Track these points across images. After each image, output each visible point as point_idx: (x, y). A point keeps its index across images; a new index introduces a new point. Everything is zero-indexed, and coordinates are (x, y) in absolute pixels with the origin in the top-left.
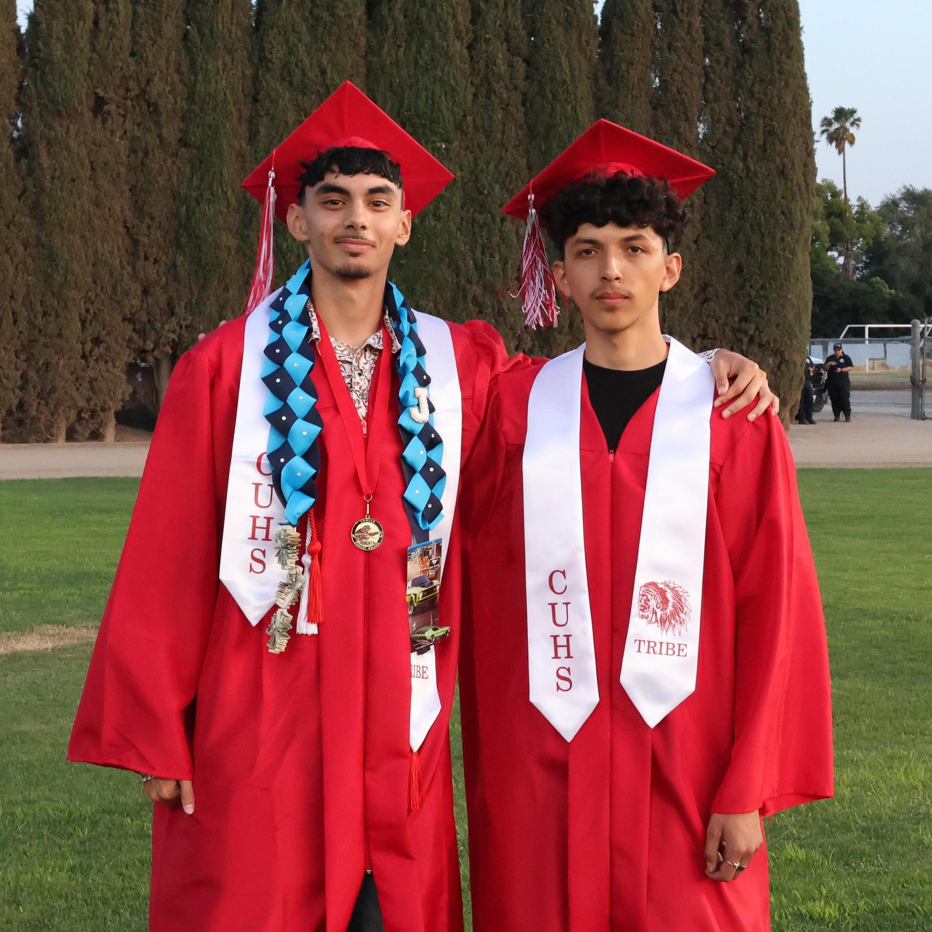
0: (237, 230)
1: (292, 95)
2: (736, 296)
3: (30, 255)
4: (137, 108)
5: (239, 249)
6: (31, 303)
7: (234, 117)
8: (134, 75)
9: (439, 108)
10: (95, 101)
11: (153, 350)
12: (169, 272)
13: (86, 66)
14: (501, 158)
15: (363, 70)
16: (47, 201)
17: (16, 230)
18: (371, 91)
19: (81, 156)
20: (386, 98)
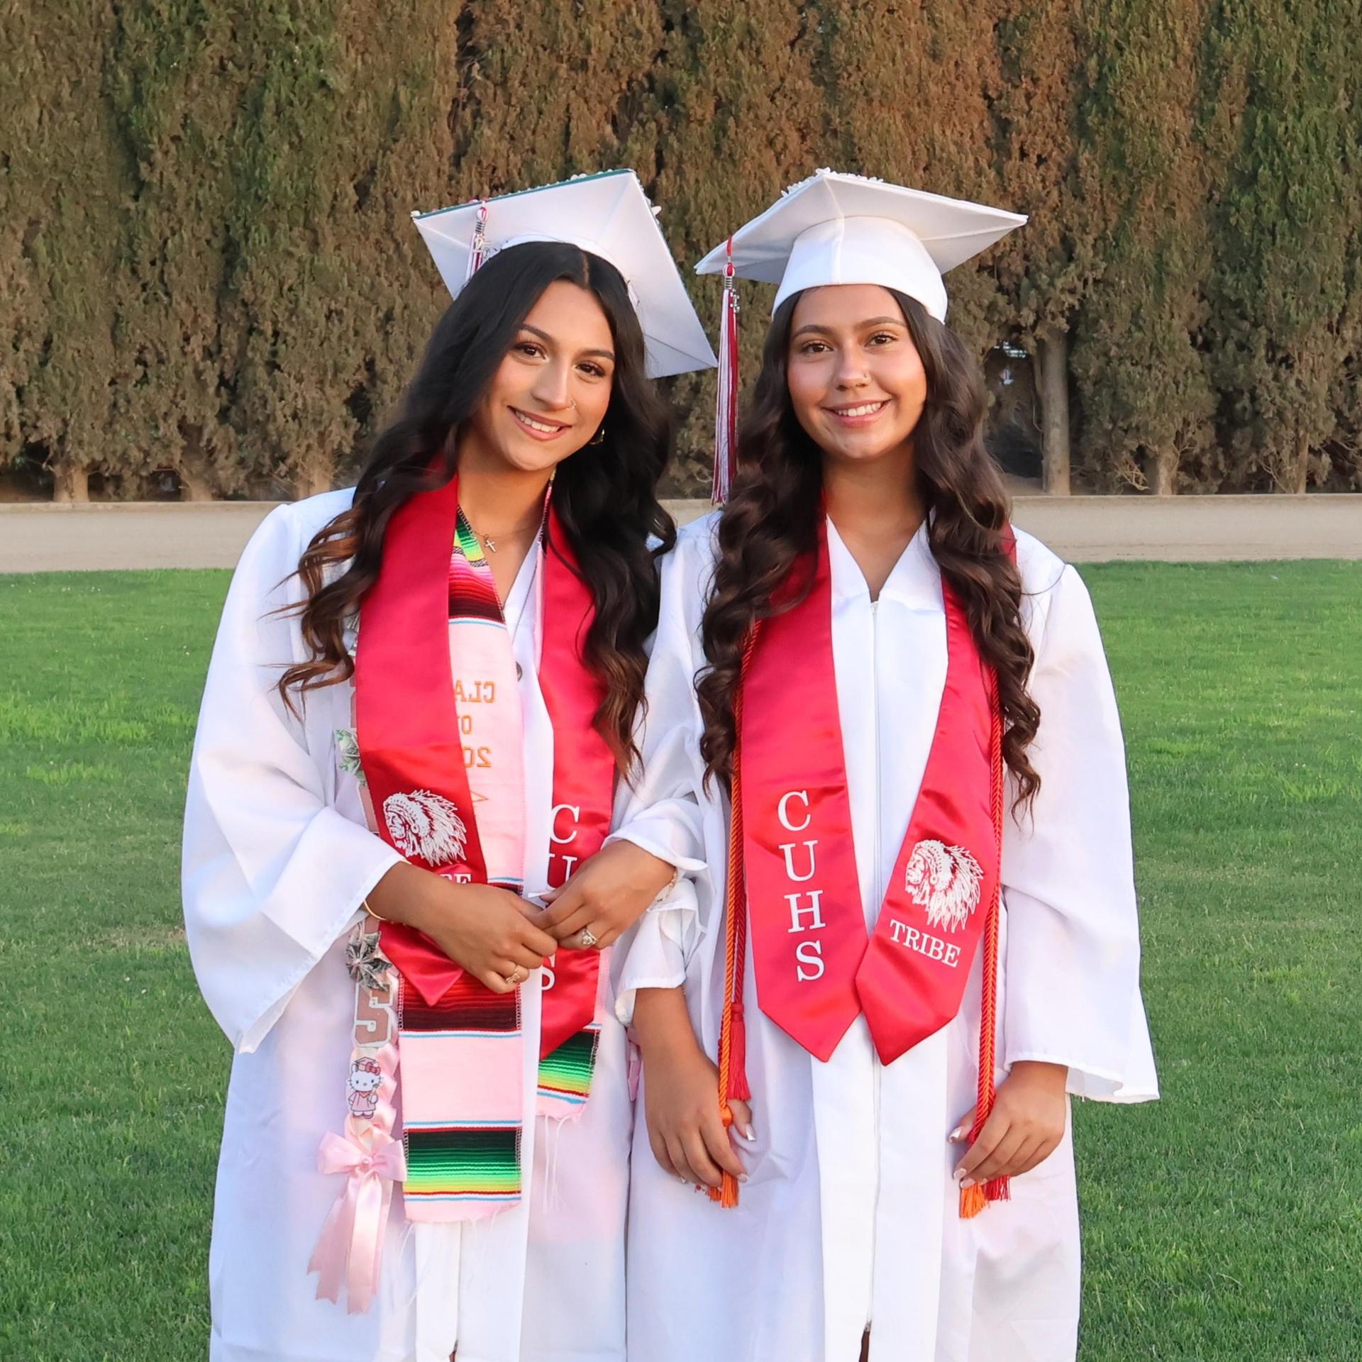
0: (1193, 100)
3: (807, 152)
5: (1196, 134)
11: (1034, 327)
12: (1065, 179)
16: (842, 50)
17: (787, 105)
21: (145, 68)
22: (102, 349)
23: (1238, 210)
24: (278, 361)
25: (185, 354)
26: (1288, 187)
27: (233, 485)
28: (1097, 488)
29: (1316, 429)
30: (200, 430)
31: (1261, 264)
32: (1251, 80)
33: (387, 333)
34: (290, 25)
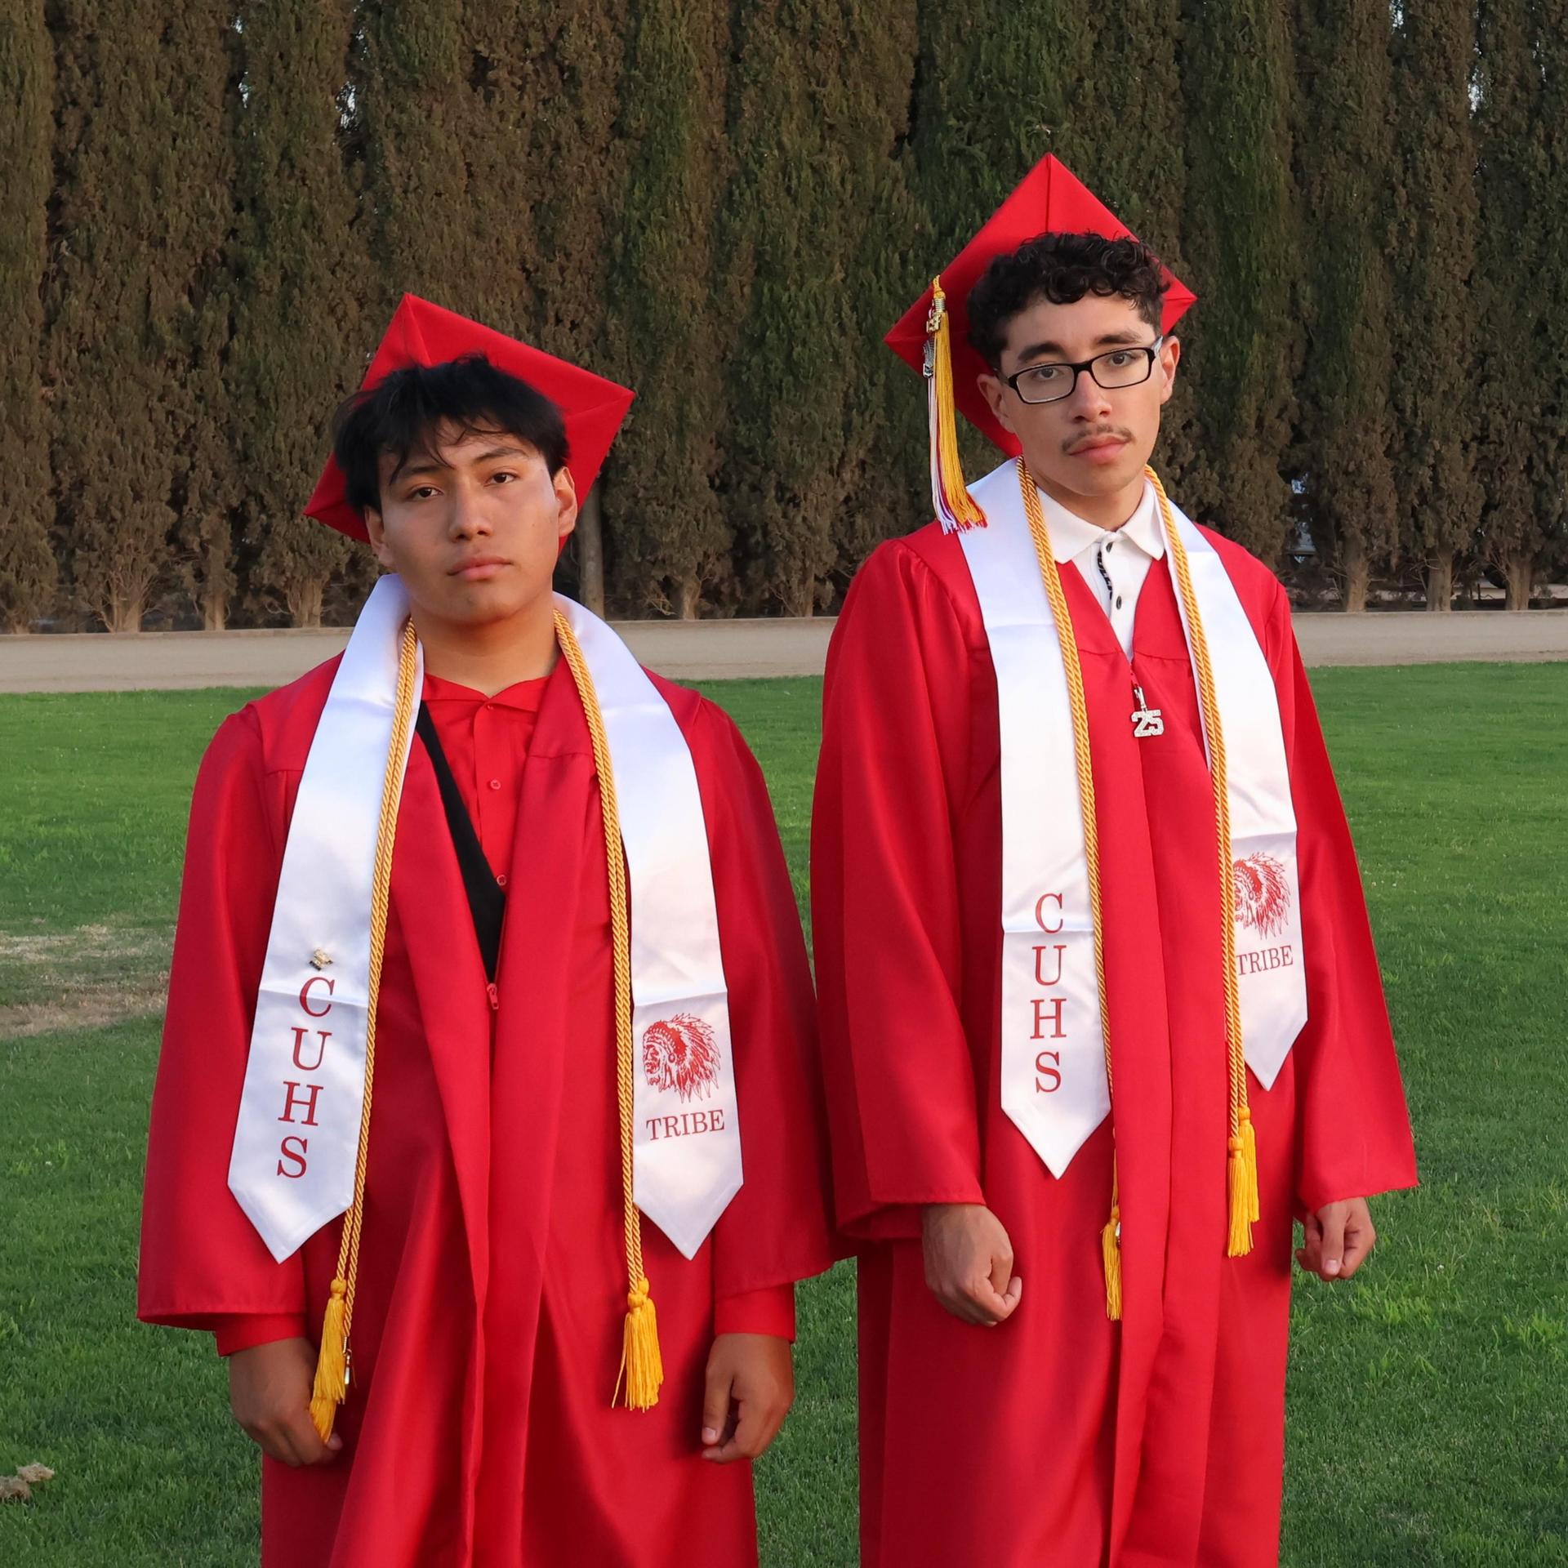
0: (707, 273)
1: (796, 50)
2: (1536, 371)
3: (366, 319)
4: (542, 74)
5: (710, 304)
7: (702, 87)
8: (538, 21)
9: (1039, 67)
10: (474, 65)
12: (595, 342)
13: (461, 10)
14: (1142, 149)
15: (912, 7)
16: (395, 228)
17: (346, 277)
18: (925, 41)
19: (451, 154)
20: (949, 53)
23: (749, 369)
26: (792, 348)
28: (628, 614)
29: (820, 559)
31: (769, 416)
32: (758, 255)
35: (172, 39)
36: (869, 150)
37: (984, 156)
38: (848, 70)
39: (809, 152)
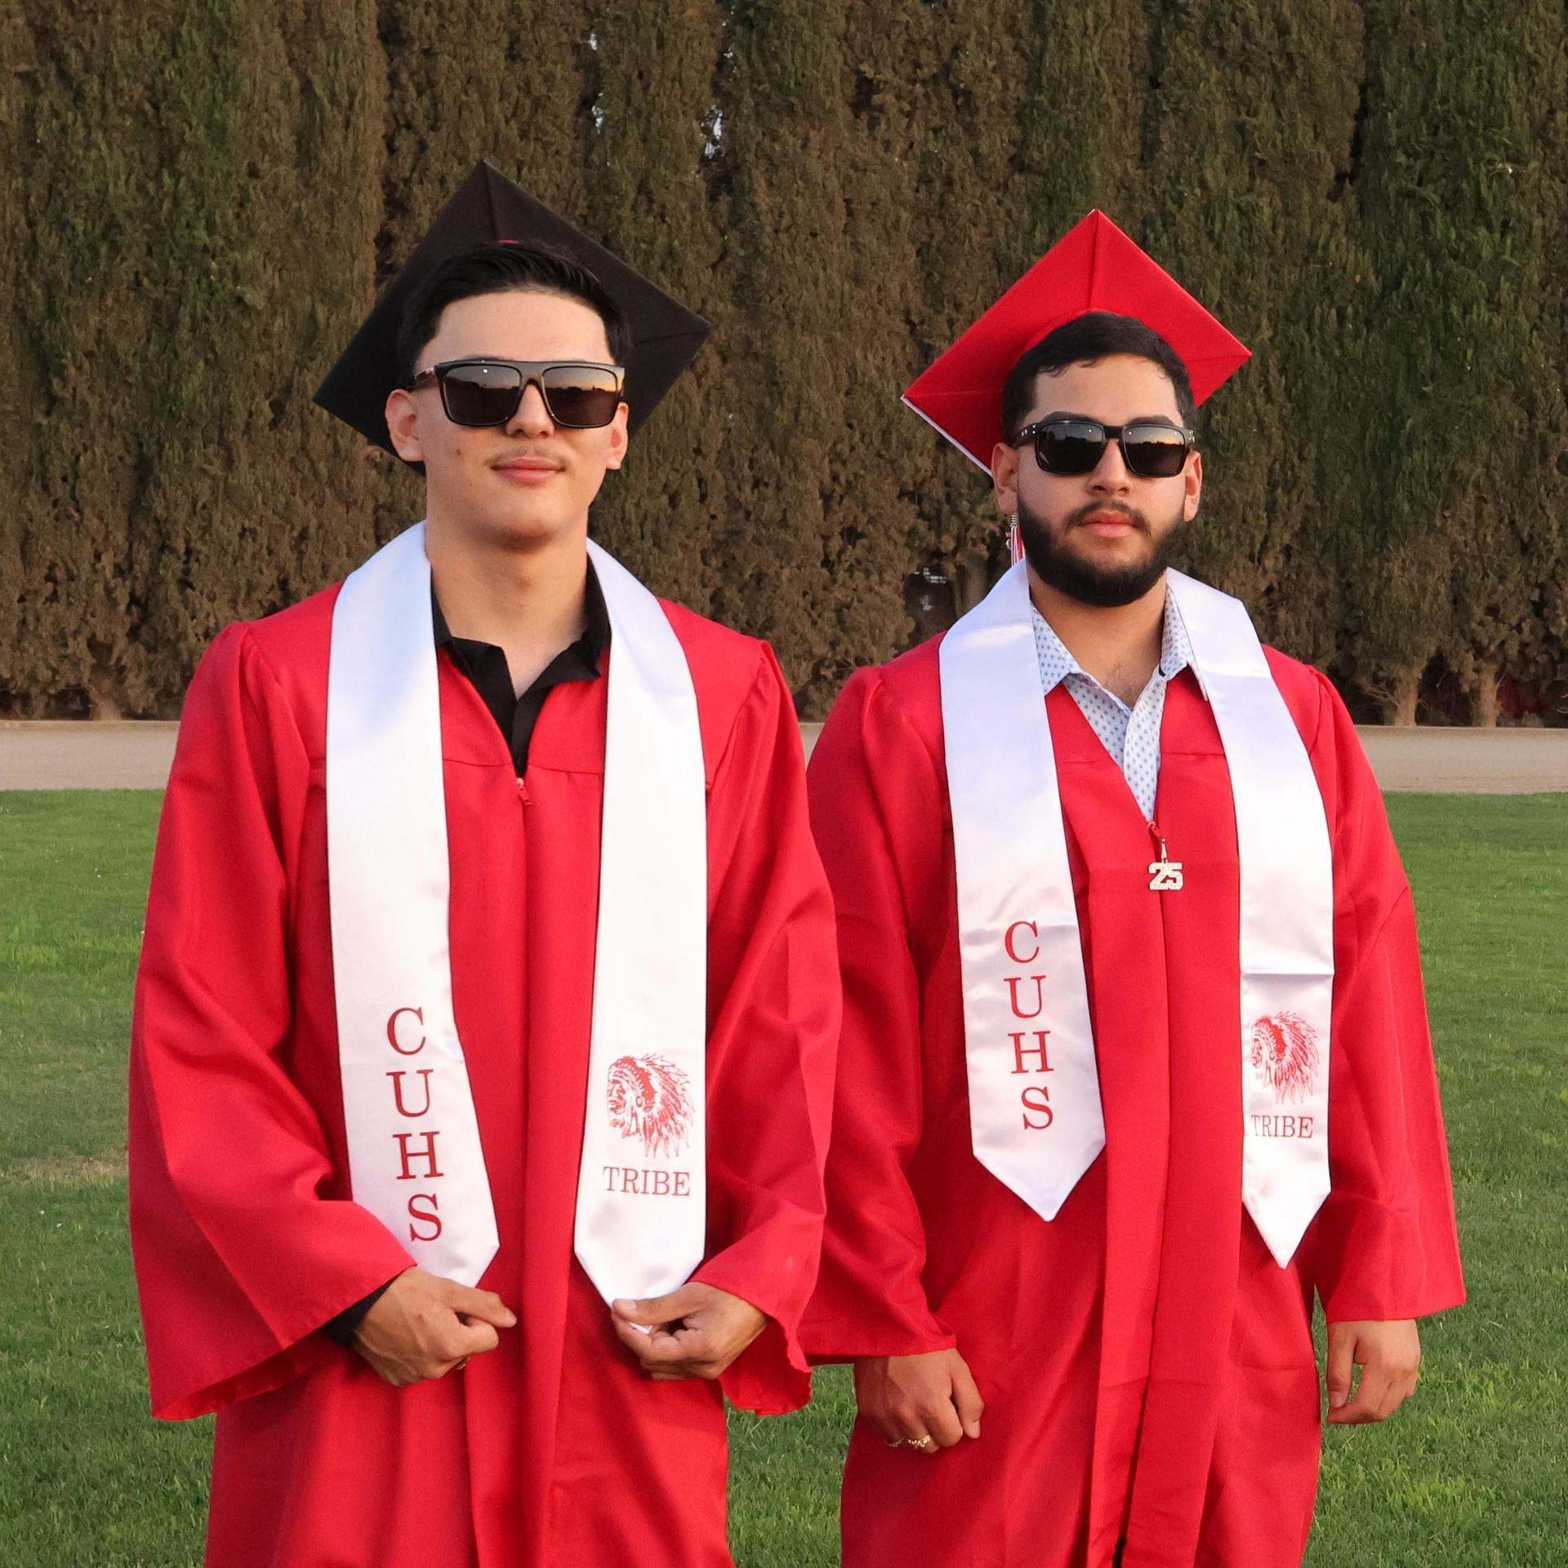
1: (1224, 74)
3: (731, 374)
4: (934, 99)
6: (732, 462)
7: (1115, 115)
8: (930, 38)
9: (1504, 98)
10: (858, 87)
11: (954, 552)
13: (843, 23)
15: (1359, 27)
16: (764, 273)
18: (1373, 65)
19: (829, 190)
20: (1400, 80)
21: (59, 283)
22: (12, 565)
24: (191, 579)
25: (95, 571)
26: (1210, 416)
27: (143, 704)
30: (110, 649)
33: (301, 554)
34: (208, 241)
35: (519, 55)
36: (1305, 188)
37: (1437, 200)
38: (1283, 96)
39: (1235, 190)
